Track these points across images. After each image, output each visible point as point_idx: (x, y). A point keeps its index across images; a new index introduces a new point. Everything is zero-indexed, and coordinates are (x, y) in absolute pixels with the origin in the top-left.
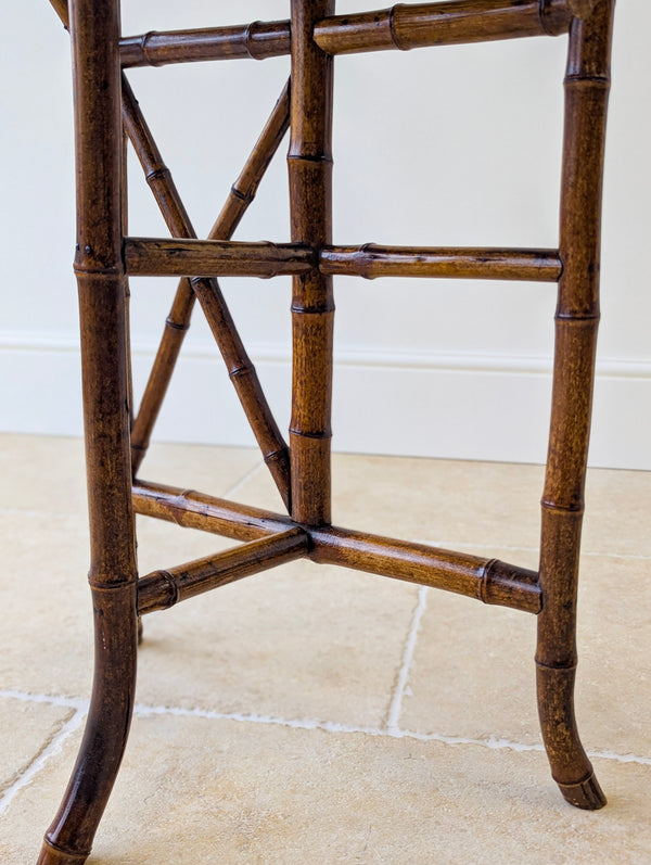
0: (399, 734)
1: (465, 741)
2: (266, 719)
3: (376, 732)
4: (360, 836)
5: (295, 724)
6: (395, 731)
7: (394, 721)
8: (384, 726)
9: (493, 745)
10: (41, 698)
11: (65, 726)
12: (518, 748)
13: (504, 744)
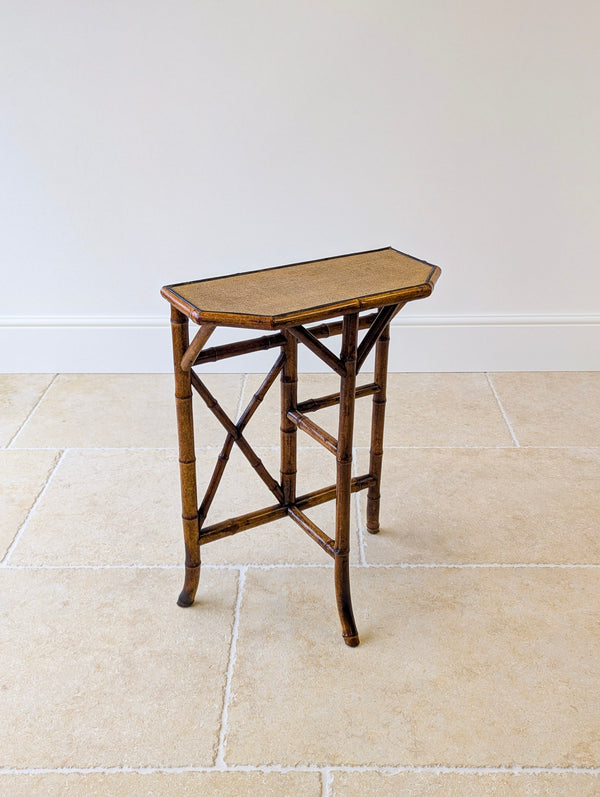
0: (368, 566)
1: (392, 566)
2: (315, 566)
3: (358, 566)
4: (366, 610)
5: (326, 566)
6: (365, 565)
7: (363, 560)
8: (360, 563)
9: (403, 566)
10: (222, 567)
11: (240, 579)
12: (412, 566)
13: (406, 565)
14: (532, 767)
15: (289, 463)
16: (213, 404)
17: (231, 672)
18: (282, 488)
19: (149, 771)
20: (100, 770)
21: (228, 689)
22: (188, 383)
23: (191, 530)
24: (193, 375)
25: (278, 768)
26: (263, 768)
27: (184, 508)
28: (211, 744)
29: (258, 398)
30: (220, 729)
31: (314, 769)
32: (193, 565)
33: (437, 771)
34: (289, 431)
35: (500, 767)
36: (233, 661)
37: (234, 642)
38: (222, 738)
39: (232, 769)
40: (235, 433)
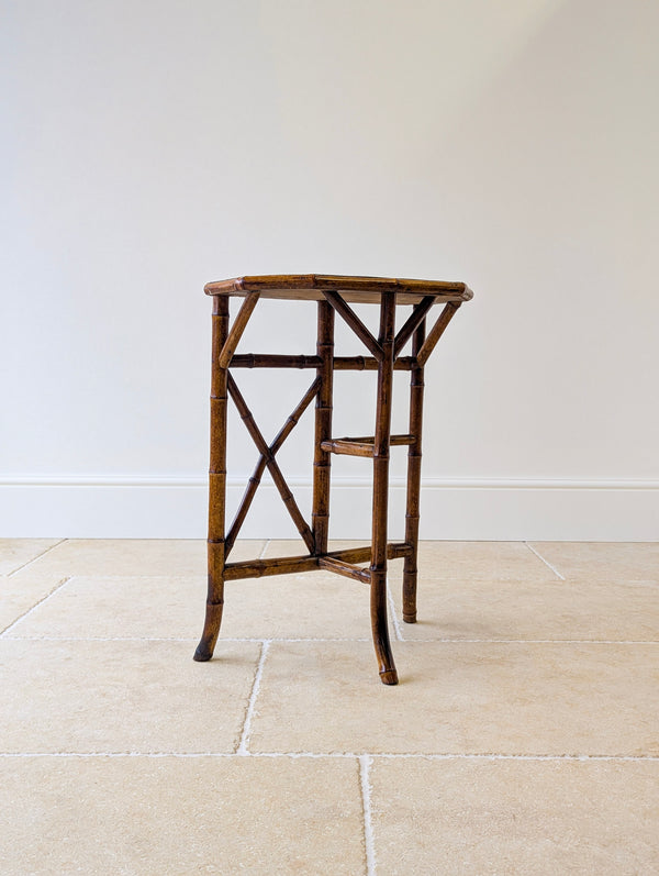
0: (404, 641)
3: (394, 641)
5: (359, 640)
6: (402, 640)
11: (263, 647)
14: (601, 756)
15: (322, 502)
16: (247, 416)
17: (254, 698)
18: (313, 534)
19: (160, 755)
20: (104, 754)
21: (251, 709)
22: (224, 388)
23: (216, 556)
24: (230, 378)
25: (310, 755)
26: (292, 755)
27: (210, 528)
28: (232, 740)
29: (293, 420)
30: (243, 731)
31: (350, 755)
32: (215, 602)
33: (492, 758)
34: (323, 464)
35: (563, 756)
36: (256, 692)
37: (257, 683)
38: (244, 737)
39: (257, 755)
40: (268, 456)
